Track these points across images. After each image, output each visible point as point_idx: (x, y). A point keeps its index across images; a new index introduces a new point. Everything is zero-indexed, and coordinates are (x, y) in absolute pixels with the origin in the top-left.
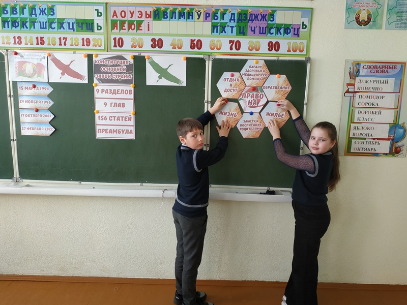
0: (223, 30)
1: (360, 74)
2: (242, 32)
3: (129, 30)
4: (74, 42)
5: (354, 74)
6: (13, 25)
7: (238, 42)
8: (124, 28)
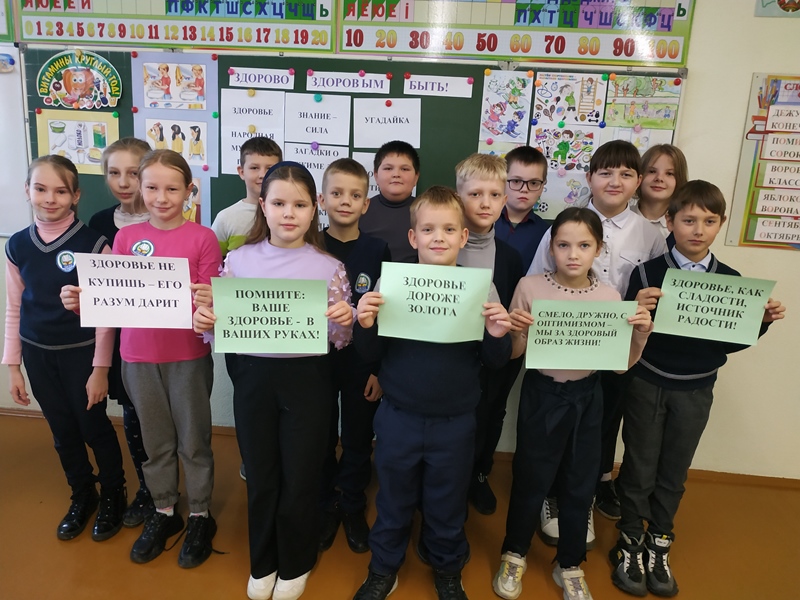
0: (536, 17)
1: (779, 100)
2: (568, 21)
3: (373, 16)
4: (281, 36)
5: (768, 99)
6: (183, 8)
7: (562, 38)
8: (365, 13)
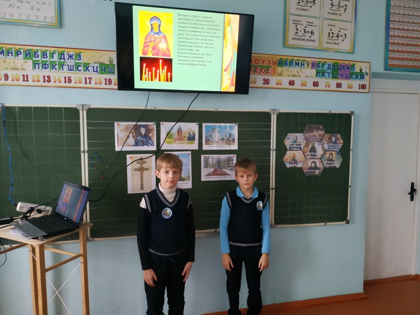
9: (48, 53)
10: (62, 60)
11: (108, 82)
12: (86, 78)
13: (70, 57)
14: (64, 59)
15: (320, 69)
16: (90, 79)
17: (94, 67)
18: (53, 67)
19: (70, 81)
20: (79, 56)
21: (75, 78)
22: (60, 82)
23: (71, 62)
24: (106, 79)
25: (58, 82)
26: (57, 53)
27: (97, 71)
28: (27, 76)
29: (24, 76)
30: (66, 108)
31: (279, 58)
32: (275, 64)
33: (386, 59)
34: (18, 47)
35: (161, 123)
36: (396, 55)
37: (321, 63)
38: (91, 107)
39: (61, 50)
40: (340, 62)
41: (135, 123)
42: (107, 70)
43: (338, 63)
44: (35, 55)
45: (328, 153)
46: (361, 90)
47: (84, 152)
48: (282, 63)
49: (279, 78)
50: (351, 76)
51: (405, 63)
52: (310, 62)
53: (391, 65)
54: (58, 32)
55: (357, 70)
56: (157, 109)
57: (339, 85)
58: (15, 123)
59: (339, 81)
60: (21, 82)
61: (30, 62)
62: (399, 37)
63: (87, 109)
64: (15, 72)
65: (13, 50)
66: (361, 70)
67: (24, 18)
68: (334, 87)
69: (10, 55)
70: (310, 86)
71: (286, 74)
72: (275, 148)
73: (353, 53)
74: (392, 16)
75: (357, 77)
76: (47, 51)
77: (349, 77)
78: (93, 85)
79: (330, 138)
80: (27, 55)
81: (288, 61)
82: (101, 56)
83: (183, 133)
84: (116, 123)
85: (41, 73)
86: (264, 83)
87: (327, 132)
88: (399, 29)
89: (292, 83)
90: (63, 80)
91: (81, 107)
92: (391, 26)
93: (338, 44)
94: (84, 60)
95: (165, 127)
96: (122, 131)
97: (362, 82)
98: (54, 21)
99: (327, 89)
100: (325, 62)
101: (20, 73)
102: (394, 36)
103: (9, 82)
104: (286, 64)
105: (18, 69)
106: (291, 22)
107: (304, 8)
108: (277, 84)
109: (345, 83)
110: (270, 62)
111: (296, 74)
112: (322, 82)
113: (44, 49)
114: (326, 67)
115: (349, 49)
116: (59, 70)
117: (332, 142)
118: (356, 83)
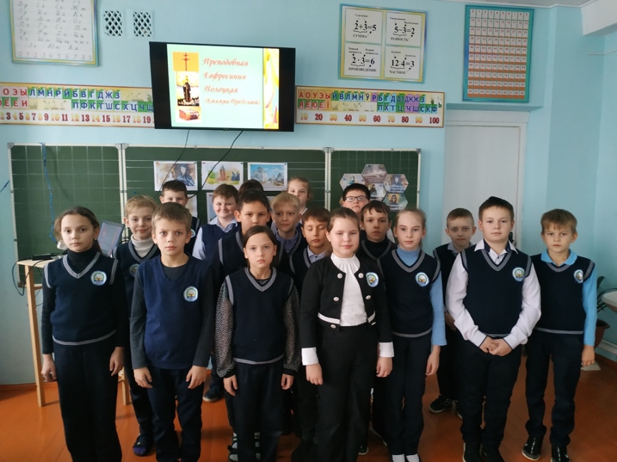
9: (87, 92)
10: (101, 99)
11: (146, 120)
12: (124, 117)
13: (109, 95)
14: (102, 97)
15: (382, 101)
16: (129, 117)
17: (132, 105)
18: (92, 106)
19: (108, 120)
20: (117, 94)
21: (114, 116)
22: (99, 121)
23: (109, 101)
24: (144, 117)
25: (96, 121)
26: (95, 91)
27: (135, 109)
28: (66, 115)
29: (63, 115)
30: (104, 148)
31: (333, 90)
32: (329, 97)
33: (465, 87)
34: (57, 87)
35: (203, 162)
36: (477, 83)
37: (383, 95)
38: (130, 146)
39: (99, 88)
40: (406, 93)
41: (174, 162)
42: (146, 108)
43: (404, 94)
44: (74, 94)
45: (391, 195)
46: (433, 125)
47: (123, 192)
48: (336, 96)
49: (334, 113)
50: (420, 109)
51: (490, 92)
52: (370, 94)
53: (470, 95)
54: (95, 70)
55: (428, 101)
56: (198, 147)
57: (405, 120)
58: (56, 162)
59: (405, 115)
60: (61, 122)
61: (69, 101)
62: (480, 62)
63: (126, 148)
64: (55, 112)
65: (53, 90)
66: (432, 102)
67: (63, 57)
68: (398, 121)
69: (50, 94)
70: (370, 121)
71: (341, 109)
72: (329, 189)
73: (423, 82)
74: (472, 38)
75: (428, 109)
76: (85, 90)
77: (417, 110)
78: (131, 123)
79: (393, 179)
80: (66, 95)
81: (344, 94)
82: (139, 94)
83: (226, 173)
84: (155, 163)
85: (81, 112)
86: (316, 119)
87: (388, 173)
88: (481, 53)
89: (348, 118)
90: (102, 119)
91: (120, 146)
92: (471, 50)
93: (404, 73)
94: (122, 98)
95: (207, 166)
96: (161, 170)
97: (434, 115)
98: (92, 60)
99: (391, 123)
100: (388, 94)
101: (60, 113)
102: (474, 61)
103: (49, 121)
104: (341, 97)
105: (57, 109)
106: (347, 50)
107: (362, 34)
108: (331, 120)
109: (412, 117)
110: (323, 96)
111: (354, 108)
112: (385, 116)
113: (82, 88)
114: (389, 99)
115: (418, 78)
116: (98, 108)
117: (395, 183)
118: (426, 117)
